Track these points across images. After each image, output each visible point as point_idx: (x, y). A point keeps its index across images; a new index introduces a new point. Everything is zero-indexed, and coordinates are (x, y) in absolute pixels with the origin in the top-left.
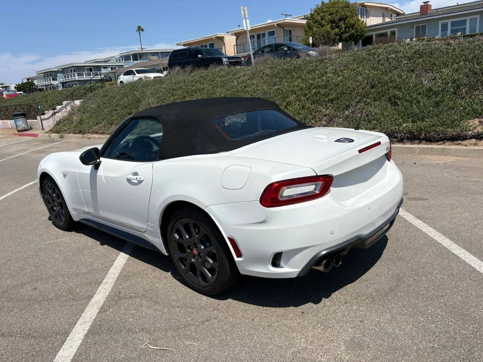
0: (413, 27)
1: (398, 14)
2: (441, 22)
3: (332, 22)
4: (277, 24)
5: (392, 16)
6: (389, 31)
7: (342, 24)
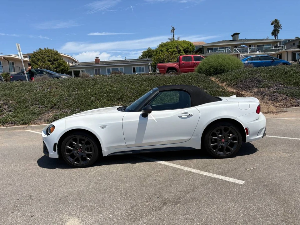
0: (94, 69)
1: (75, 62)
2: (107, 68)
3: (50, 61)
4: (4, 58)
5: (72, 62)
6: (81, 70)
7: (55, 62)
